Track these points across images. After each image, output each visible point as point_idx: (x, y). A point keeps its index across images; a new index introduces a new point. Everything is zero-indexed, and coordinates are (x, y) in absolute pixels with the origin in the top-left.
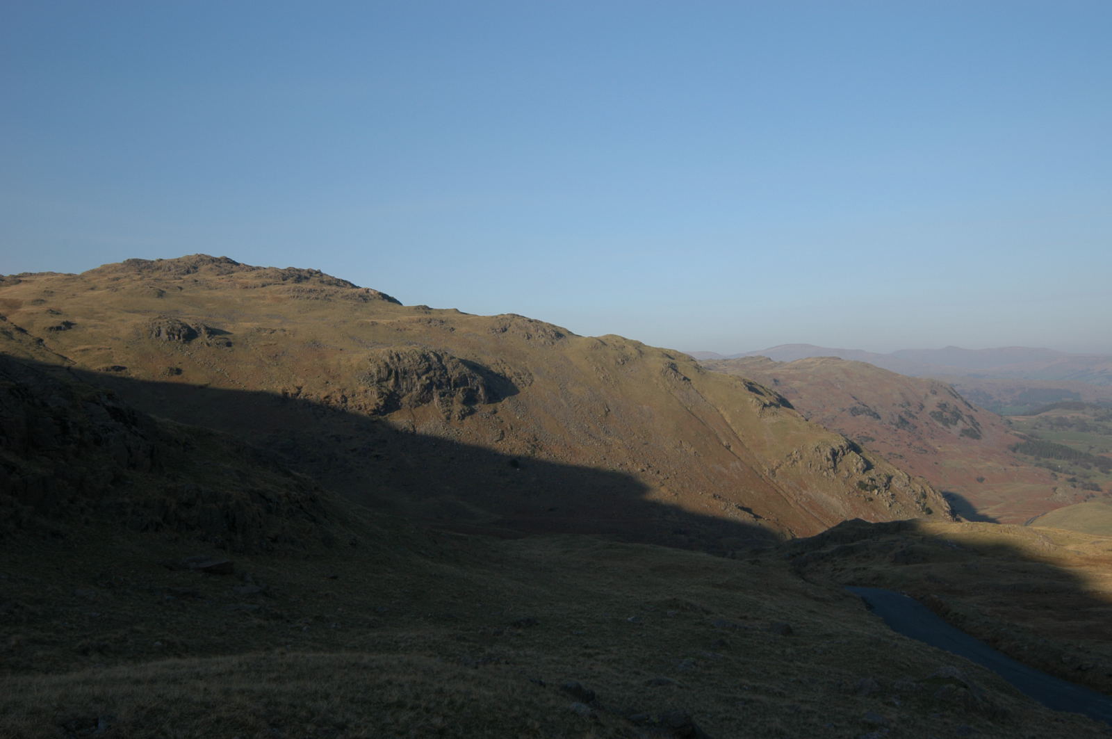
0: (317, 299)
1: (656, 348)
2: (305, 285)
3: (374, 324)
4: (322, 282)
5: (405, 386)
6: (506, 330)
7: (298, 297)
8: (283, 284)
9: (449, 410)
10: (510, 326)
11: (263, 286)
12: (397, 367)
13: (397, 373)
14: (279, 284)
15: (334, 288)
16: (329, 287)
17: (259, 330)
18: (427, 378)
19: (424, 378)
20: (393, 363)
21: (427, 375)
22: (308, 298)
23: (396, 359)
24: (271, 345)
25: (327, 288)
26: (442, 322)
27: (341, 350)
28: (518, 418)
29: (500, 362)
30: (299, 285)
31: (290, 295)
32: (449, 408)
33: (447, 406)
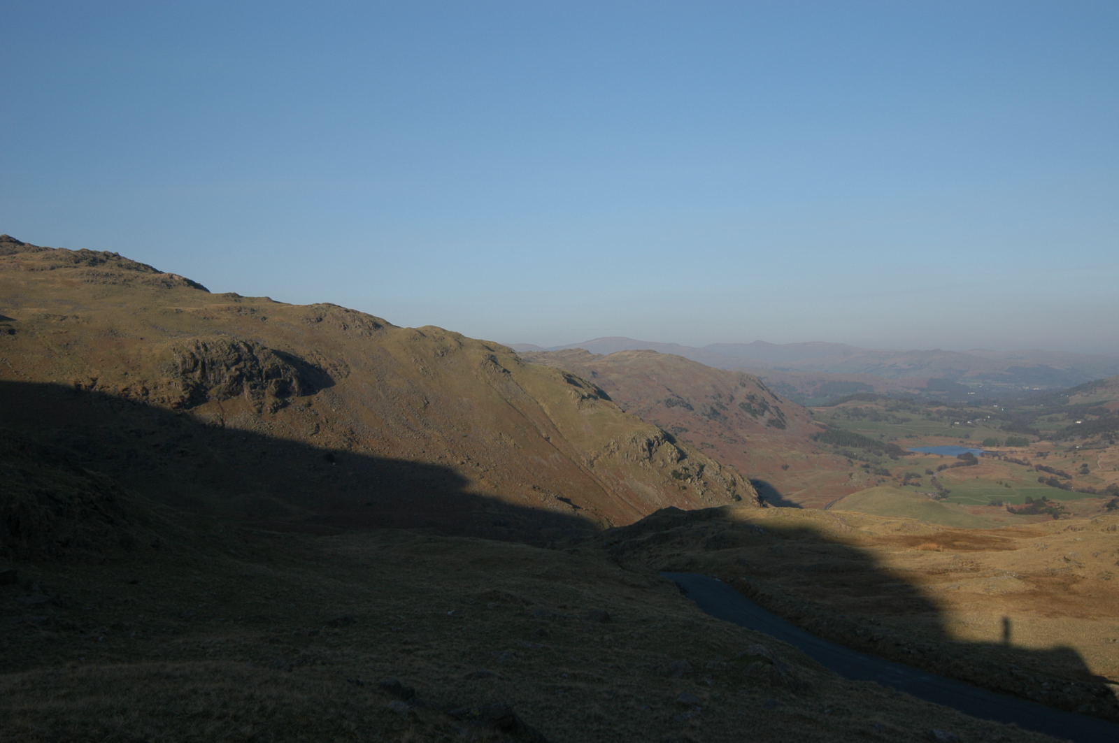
0: (114, 284)
1: (476, 340)
2: (100, 269)
3: (178, 312)
4: (120, 266)
5: (212, 378)
6: (321, 319)
7: (92, 281)
8: (75, 267)
9: (261, 403)
10: (325, 316)
11: (53, 268)
12: (204, 359)
13: (203, 363)
14: (70, 267)
15: (133, 272)
16: (128, 272)
17: (47, 316)
18: (236, 369)
19: (233, 369)
20: (200, 354)
21: (237, 366)
22: (104, 283)
23: (202, 350)
24: (61, 333)
25: (125, 272)
26: (253, 310)
27: (141, 339)
28: (334, 410)
29: (315, 353)
30: (93, 269)
31: (83, 279)
32: (260, 401)
33: (258, 398)
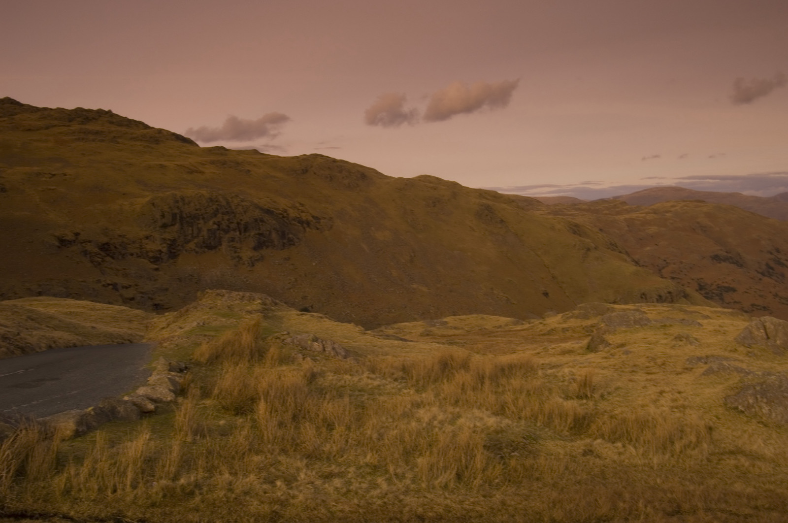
0: (103, 141)
1: (474, 189)
2: (90, 127)
3: (162, 166)
4: (112, 123)
5: (190, 232)
6: (307, 171)
7: (83, 139)
8: (69, 126)
10: (312, 167)
11: (47, 128)
12: (181, 212)
13: (182, 218)
14: (64, 126)
15: (125, 129)
16: (119, 128)
17: (38, 175)
18: (214, 223)
19: (211, 222)
20: (178, 208)
21: (214, 220)
22: (94, 140)
23: (181, 204)
24: (50, 189)
25: (115, 129)
26: (238, 164)
27: (124, 194)
28: (314, 264)
29: (298, 205)
30: (83, 127)
31: (74, 137)
32: (237, 254)
33: (236, 252)
